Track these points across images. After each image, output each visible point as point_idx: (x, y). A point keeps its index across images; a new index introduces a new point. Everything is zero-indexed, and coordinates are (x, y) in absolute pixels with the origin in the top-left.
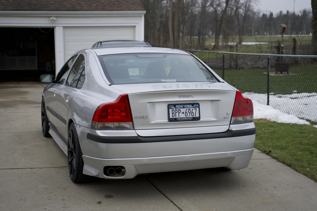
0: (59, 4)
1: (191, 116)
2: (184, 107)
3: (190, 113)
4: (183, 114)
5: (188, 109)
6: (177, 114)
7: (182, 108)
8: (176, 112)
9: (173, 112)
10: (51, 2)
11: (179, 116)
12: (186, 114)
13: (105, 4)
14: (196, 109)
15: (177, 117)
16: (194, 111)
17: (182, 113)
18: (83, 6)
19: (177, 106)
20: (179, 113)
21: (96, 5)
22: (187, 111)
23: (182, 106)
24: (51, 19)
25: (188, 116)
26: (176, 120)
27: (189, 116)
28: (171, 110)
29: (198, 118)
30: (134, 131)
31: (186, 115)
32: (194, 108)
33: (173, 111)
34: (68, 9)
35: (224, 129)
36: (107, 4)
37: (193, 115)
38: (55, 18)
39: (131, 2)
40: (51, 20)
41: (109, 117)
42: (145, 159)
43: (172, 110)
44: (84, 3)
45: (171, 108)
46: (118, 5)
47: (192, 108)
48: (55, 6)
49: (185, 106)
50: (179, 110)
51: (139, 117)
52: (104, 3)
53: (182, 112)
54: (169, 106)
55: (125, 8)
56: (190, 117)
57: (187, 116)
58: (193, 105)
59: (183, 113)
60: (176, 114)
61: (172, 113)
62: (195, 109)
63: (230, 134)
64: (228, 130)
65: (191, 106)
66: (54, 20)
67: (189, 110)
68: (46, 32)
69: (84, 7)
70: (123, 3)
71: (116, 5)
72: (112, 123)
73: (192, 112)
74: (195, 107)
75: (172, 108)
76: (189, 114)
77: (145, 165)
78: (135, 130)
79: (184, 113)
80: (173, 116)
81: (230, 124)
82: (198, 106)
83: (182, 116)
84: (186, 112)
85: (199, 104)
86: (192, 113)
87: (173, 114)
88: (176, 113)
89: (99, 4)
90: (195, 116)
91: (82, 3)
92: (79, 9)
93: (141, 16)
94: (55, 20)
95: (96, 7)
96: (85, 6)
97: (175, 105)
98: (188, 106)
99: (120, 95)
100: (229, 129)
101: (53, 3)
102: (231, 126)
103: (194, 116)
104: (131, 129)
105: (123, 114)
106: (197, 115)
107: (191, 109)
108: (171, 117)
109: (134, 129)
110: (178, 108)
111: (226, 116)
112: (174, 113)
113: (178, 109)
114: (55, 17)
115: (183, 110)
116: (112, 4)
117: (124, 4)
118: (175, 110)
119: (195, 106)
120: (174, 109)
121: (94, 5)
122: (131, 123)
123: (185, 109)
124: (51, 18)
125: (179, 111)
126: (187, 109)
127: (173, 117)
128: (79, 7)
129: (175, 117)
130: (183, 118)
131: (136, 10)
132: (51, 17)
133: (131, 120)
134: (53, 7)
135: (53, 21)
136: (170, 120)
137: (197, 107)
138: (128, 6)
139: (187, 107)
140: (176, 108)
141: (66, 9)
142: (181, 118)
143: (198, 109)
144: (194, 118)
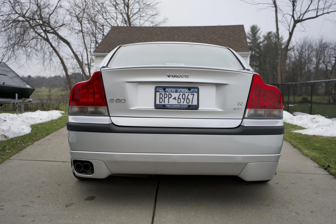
1: (185, 103)
2: (176, 92)
3: (184, 99)
4: (174, 100)
5: (182, 94)
6: (167, 100)
7: (174, 92)
8: (166, 96)
9: (161, 97)
11: (169, 103)
12: (179, 100)
14: (194, 95)
15: (166, 103)
16: (190, 97)
17: (173, 99)
19: (167, 89)
20: (169, 98)
22: (181, 97)
23: (174, 90)
25: (181, 103)
26: (164, 107)
27: (183, 103)
28: (158, 94)
29: (196, 107)
30: (109, 118)
32: (190, 94)
33: (161, 95)
35: (235, 123)
37: (188, 102)
39: (240, 46)
42: (118, 155)
43: (160, 94)
45: (158, 92)
47: (189, 92)
49: (179, 90)
50: (169, 94)
51: (115, 101)
53: (173, 97)
54: (156, 88)
57: (179, 103)
58: (189, 90)
59: (175, 98)
60: (165, 99)
61: (160, 98)
62: (191, 94)
64: (240, 125)
65: (187, 90)
67: (184, 96)
73: (187, 98)
74: (193, 92)
75: (160, 92)
76: (182, 100)
77: (116, 162)
78: (110, 116)
79: (177, 99)
80: (161, 102)
81: (243, 118)
82: (197, 91)
83: (173, 102)
84: (179, 98)
85: (198, 89)
86: (188, 100)
87: (161, 100)
88: (165, 98)
90: (192, 103)
93: (247, 56)
97: (164, 89)
98: (183, 90)
100: (242, 125)
102: (244, 120)
103: (190, 104)
104: (105, 116)
105: (97, 96)
106: (195, 103)
107: (187, 94)
108: (158, 103)
110: (168, 92)
111: (237, 107)
112: (162, 98)
113: (168, 93)
115: (175, 95)
118: (165, 94)
119: (192, 90)
120: (163, 93)
122: (105, 108)
123: (178, 94)
125: (170, 96)
126: (180, 94)
127: (160, 102)
129: (163, 103)
130: (174, 105)
131: (243, 52)
136: (157, 107)
137: (195, 92)
139: (181, 91)
140: (165, 92)
142: (171, 105)
143: (196, 94)
144: (189, 106)
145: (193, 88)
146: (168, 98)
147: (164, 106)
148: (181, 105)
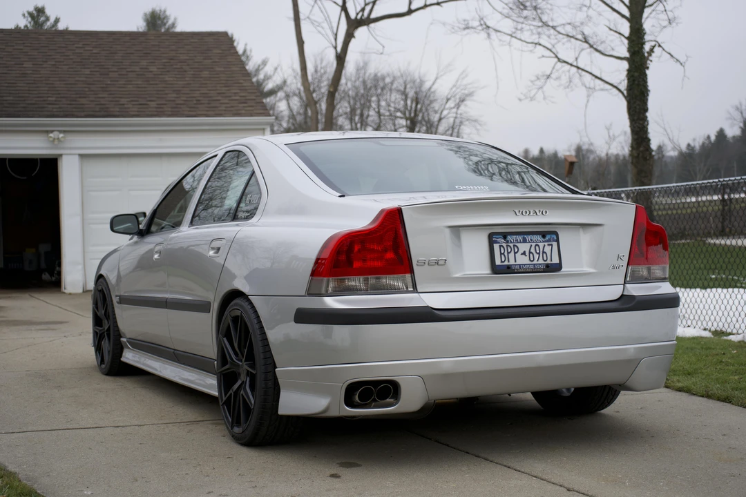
0: (69, 102)
1: (541, 261)
2: (525, 241)
3: (539, 254)
4: (523, 256)
5: (534, 244)
6: (512, 255)
7: (520, 242)
8: (509, 251)
9: (502, 252)
10: (49, 99)
11: (515, 261)
12: (531, 255)
13: (178, 102)
14: (552, 245)
15: (512, 262)
16: (548, 249)
17: (522, 254)
18: (126, 106)
19: (509, 238)
20: (515, 253)
21: (158, 104)
22: (533, 250)
23: (520, 238)
24: (51, 137)
25: (535, 262)
26: (508, 270)
27: (538, 260)
28: (496, 246)
29: (558, 267)
30: (417, 294)
31: (532, 259)
32: (546, 244)
33: (502, 248)
34: (92, 113)
35: (613, 293)
36: (182, 102)
37: (545, 259)
38: (61, 135)
39: (237, 98)
40: (51, 139)
41: (356, 264)
42: (446, 363)
43: (500, 246)
44: (128, 100)
45: (497, 242)
46: (209, 104)
47: (543, 242)
48: (60, 108)
49: (527, 237)
50: (514, 246)
51: (427, 263)
52: (174, 101)
53: (521, 251)
54: (491, 236)
55: (225, 110)
56: (539, 262)
57: (532, 261)
58: (544, 236)
59: (524, 253)
60: (510, 255)
61: (501, 254)
62: (548, 245)
63: (626, 303)
64: (622, 295)
65: (539, 238)
66: (58, 139)
67: (537, 248)
68: (25, 178)
69: (128, 108)
70: (219, 100)
71: (204, 104)
72: (362, 278)
73: (543, 252)
74: (549, 241)
75: (499, 243)
76: (536, 256)
77: (447, 377)
78: (417, 292)
79: (527, 254)
80: (503, 260)
81: (625, 283)
82: (555, 238)
83: (523, 260)
84: (530, 252)
85: (556, 234)
86: (545, 255)
87: (503, 256)
88: (508, 253)
89: (164, 102)
90: (551, 260)
91: (123, 101)
92: (118, 113)
93: (264, 129)
94: (62, 139)
95: (159, 110)
96: (131, 106)
97: (505, 236)
98: (534, 238)
99: (382, 211)
100: (624, 294)
101: (56, 101)
102: (627, 285)
103: (549, 262)
104: (408, 292)
105: (390, 255)
106: (556, 260)
107: (541, 245)
108: (498, 262)
109: (415, 290)
110: (511, 242)
111: (616, 263)
112: (503, 254)
113: (511, 245)
114: (60, 132)
115: (524, 247)
116: (195, 102)
117: (221, 101)
118: (507, 246)
119: (548, 237)
120: (504, 245)
121: (153, 104)
122: (408, 276)
123: (529, 245)
124: (51, 135)
125: (516, 248)
126: (531, 246)
127: (502, 262)
128: (118, 109)
129: (506, 263)
130: (524, 265)
131: (251, 116)
132: (52, 132)
133: (410, 270)
134: (55, 110)
135: (56, 142)
136: (496, 270)
137: (553, 241)
138: (232, 107)
139: (531, 240)
140: (508, 242)
141: (85, 113)
142: (520, 265)
143: (555, 244)
144: (548, 266)
145: (549, 234)
146: (513, 252)
147: (509, 267)
148: (534, 264)
